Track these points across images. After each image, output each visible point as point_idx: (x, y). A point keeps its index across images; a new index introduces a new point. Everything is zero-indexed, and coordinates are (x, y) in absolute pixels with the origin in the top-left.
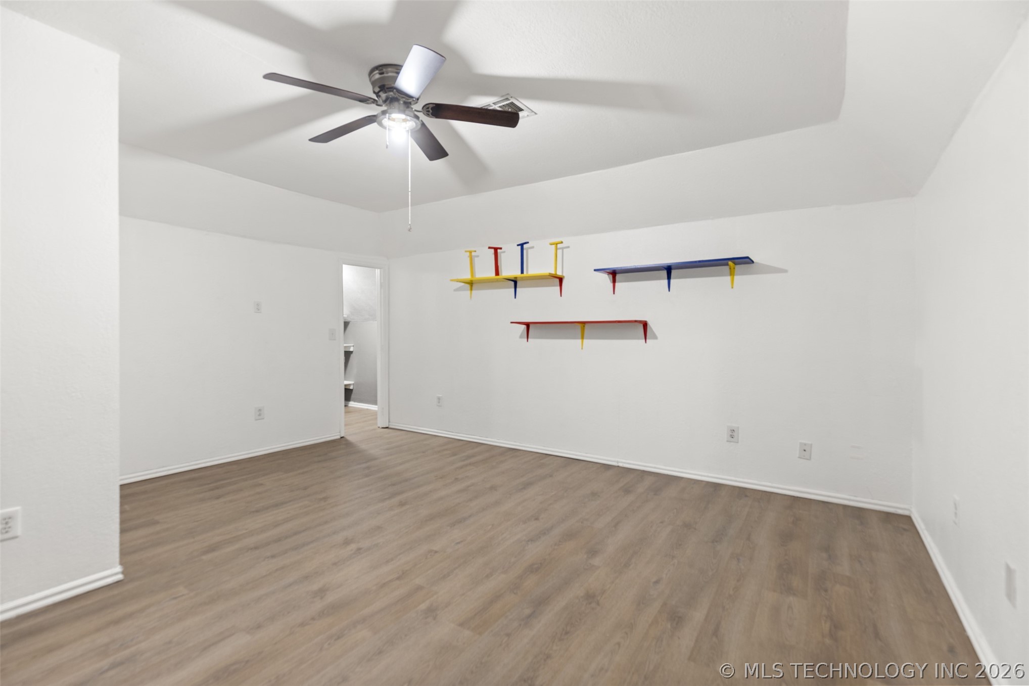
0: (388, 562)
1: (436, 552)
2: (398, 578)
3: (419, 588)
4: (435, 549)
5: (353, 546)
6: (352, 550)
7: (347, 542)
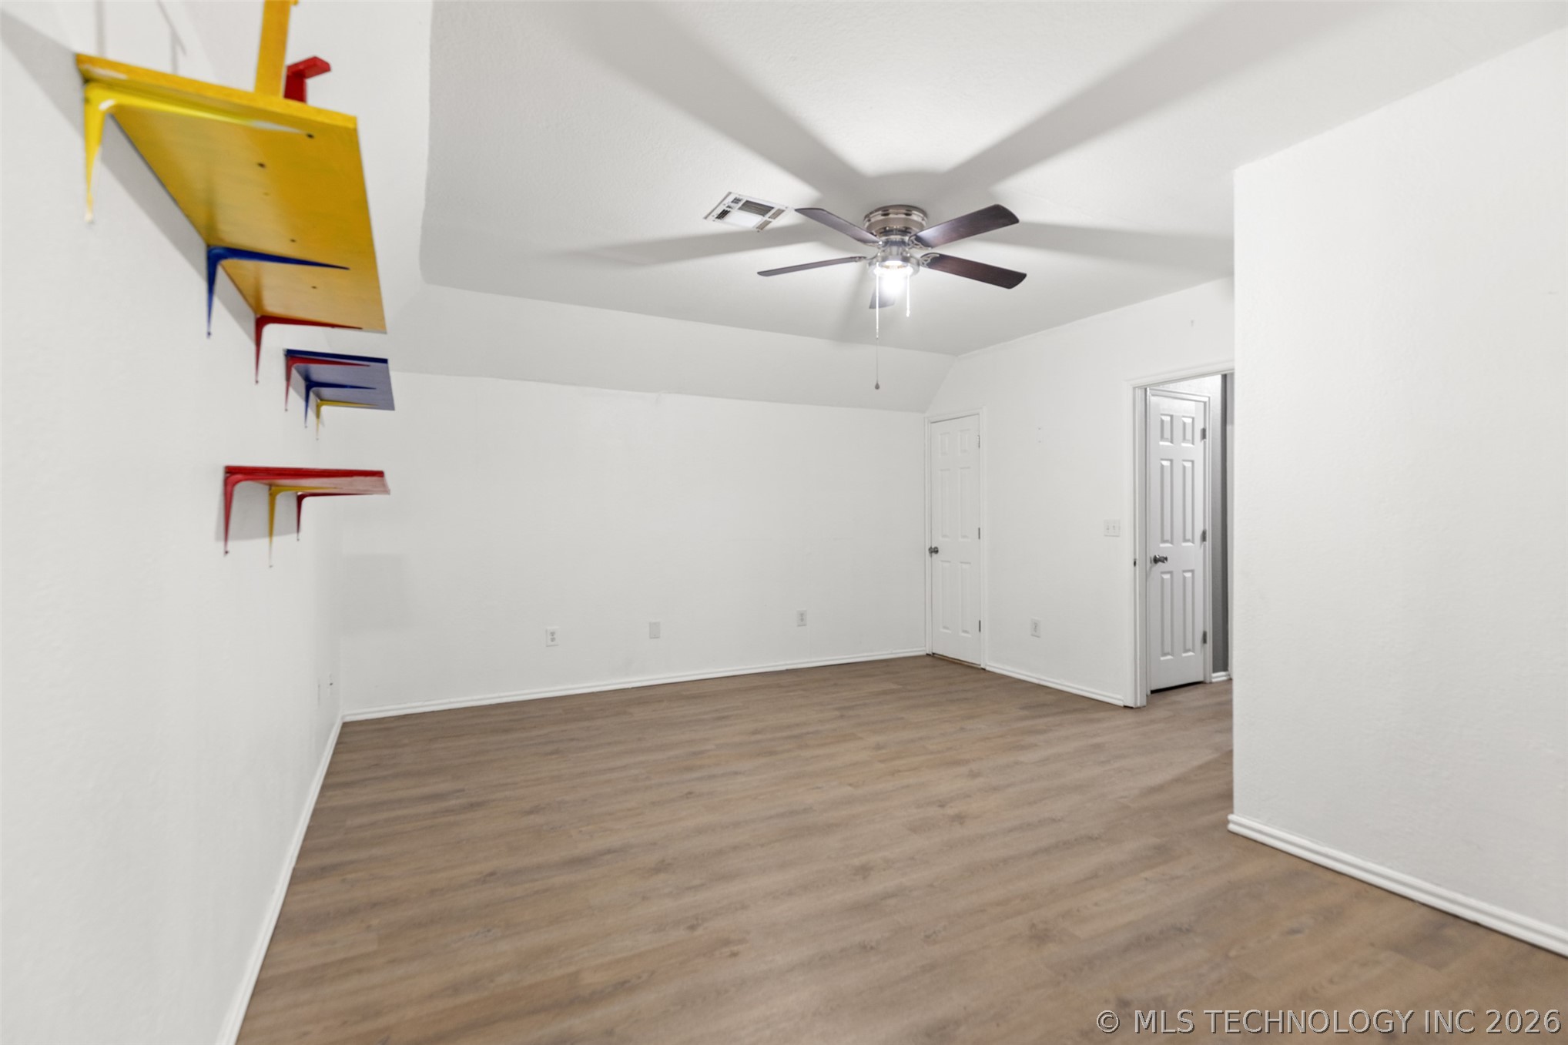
0: (908, 786)
1: (850, 785)
2: (899, 771)
3: (882, 761)
4: (850, 788)
5: (950, 811)
6: (951, 807)
7: (960, 819)
